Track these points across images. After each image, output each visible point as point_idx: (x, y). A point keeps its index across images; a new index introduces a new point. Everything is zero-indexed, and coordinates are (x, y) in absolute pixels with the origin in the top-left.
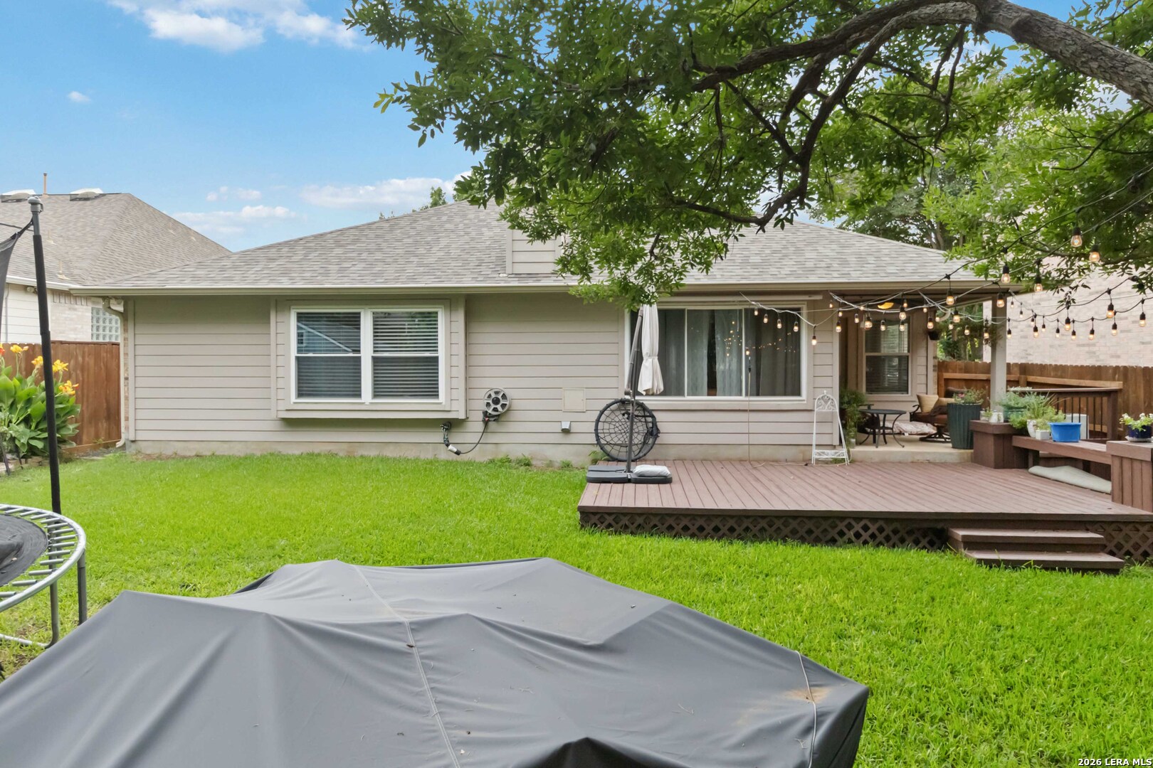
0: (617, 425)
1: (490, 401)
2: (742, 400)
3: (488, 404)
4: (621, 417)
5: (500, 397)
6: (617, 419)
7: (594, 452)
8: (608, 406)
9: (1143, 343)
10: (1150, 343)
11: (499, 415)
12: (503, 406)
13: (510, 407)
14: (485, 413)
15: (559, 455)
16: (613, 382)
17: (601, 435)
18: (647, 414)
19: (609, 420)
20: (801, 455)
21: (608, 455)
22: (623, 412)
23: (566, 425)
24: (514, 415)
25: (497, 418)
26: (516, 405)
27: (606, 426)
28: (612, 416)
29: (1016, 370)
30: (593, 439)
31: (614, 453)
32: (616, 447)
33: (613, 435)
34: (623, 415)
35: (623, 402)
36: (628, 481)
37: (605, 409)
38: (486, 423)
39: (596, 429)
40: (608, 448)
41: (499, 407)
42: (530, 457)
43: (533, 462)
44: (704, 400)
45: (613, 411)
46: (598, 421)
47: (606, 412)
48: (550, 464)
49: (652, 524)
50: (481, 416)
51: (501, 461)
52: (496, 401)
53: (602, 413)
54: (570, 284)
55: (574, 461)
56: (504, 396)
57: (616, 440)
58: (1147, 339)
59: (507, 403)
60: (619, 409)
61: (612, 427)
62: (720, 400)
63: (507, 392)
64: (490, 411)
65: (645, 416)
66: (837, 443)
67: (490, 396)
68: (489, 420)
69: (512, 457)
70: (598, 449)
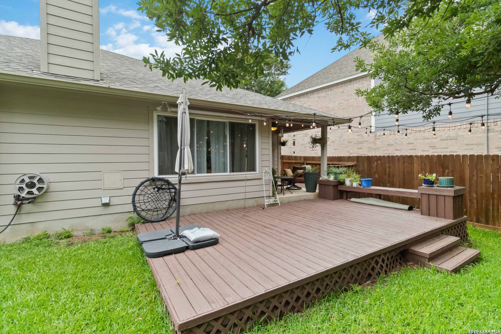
0: (150, 196)
1: (24, 186)
2: (228, 174)
3: (21, 189)
4: (152, 190)
5: (35, 181)
6: (149, 192)
7: (131, 218)
8: (142, 183)
9: (335, 149)
10: (338, 149)
11: (35, 198)
12: (40, 189)
13: (48, 188)
14: (18, 198)
15: (98, 224)
16: (145, 166)
17: (138, 205)
18: (171, 187)
19: (143, 193)
20: (256, 203)
21: (144, 219)
22: (154, 187)
23: (105, 200)
24: (52, 196)
25: (33, 200)
26: (53, 187)
27: (141, 198)
28: (146, 190)
29: (302, 159)
30: (131, 208)
31: (148, 216)
32: (149, 212)
33: (147, 204)
34: (154, 189)
35: (153, 180)
36: (187, 248)
37: (140, 186)
38: (19, 207)
39: (133, 201)
40: (143, 214)
41: (34, 190)
42: (70, 230)
43: (74, 233)
44: (204, 176)
45: (146, 187)
46: (134, 195)
47: (141, 188)
48: (92, 233)
49: (259, 311)
50: (12, 200)
51: (39, 238)
52: (31, 185)
53: (138, 188)
54: (111, 87)
55: (115, 227)
56: (41, 180)
57: (149, 207)
58: (337, 148)
59: (45, 186)
60: (150, 185)
61: (146, 198)
62: (214, 175)
63: (43, 176)
64: (24, 194)
65: (169, 189)
66: (271, 195)
67: (23, 181)
68: (22, 204)
69: (51, 232)
70: (135, 215)
